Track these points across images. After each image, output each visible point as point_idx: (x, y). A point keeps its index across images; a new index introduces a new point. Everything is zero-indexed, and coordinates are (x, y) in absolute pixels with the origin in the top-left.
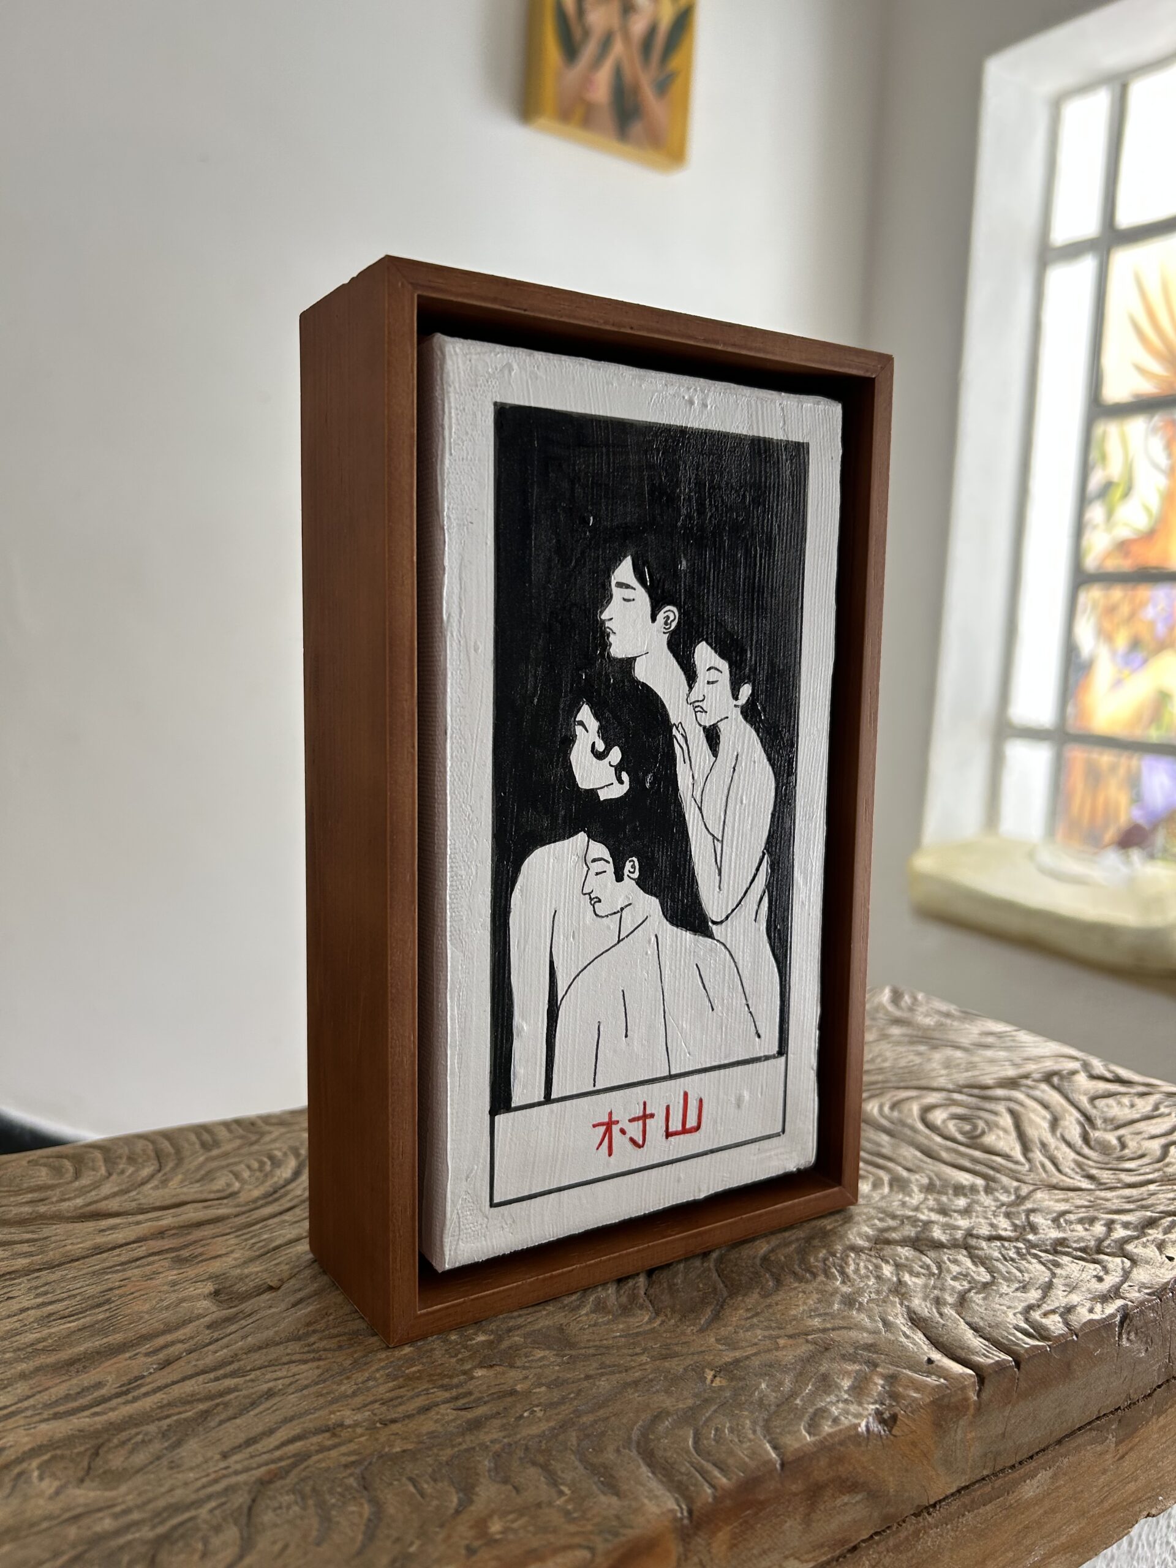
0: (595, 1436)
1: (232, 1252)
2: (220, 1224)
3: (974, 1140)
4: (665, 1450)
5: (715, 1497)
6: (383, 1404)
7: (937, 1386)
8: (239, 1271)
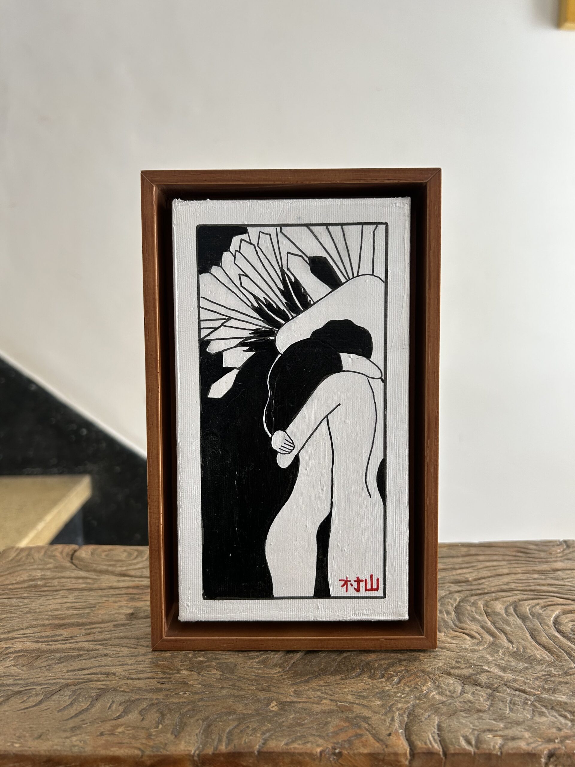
0: (196, 711)
4: (216, 727)
5: (213, 753)
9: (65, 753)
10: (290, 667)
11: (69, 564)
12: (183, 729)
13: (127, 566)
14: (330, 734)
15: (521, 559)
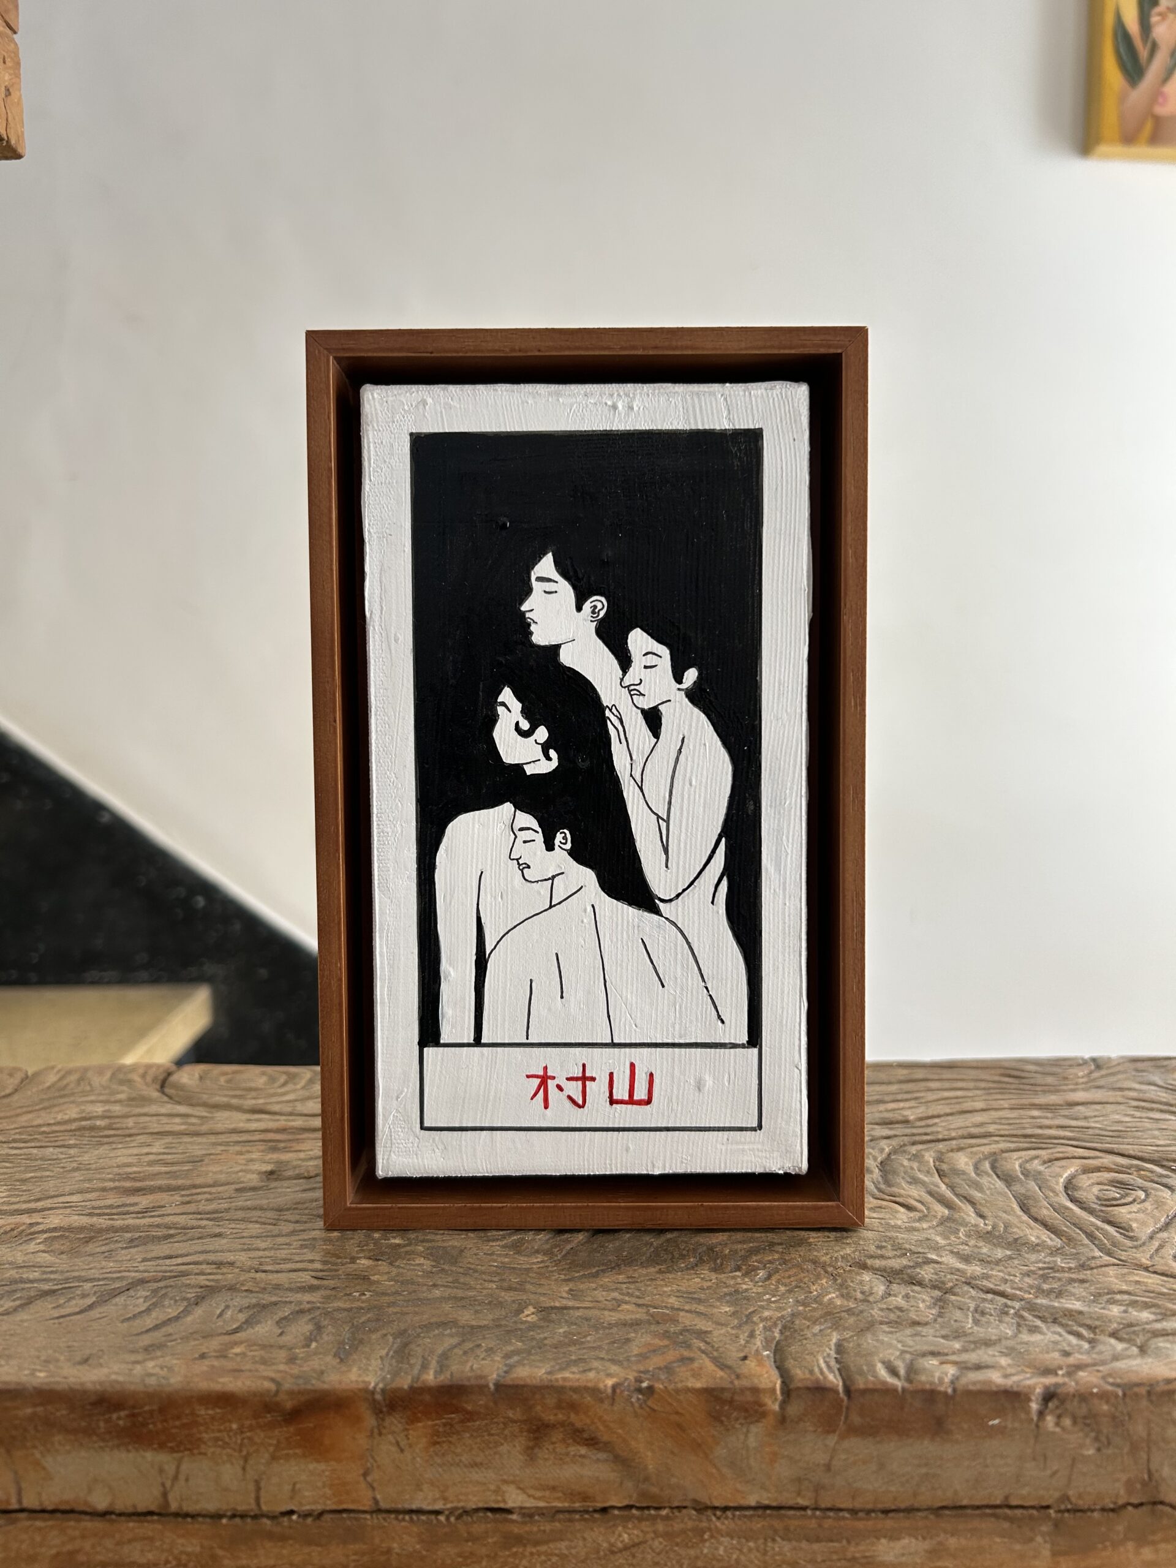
0: (383, 1321)
3: (1104, 1208)
5: (411, 1386)
6: (273, 1260)
9: (132, 1388)
10: (565, 1255)
11: (156, 1094)
12: (357, 1349)
13: (265, 1098)
14: (633, 1359)
15: (1008, 1086)
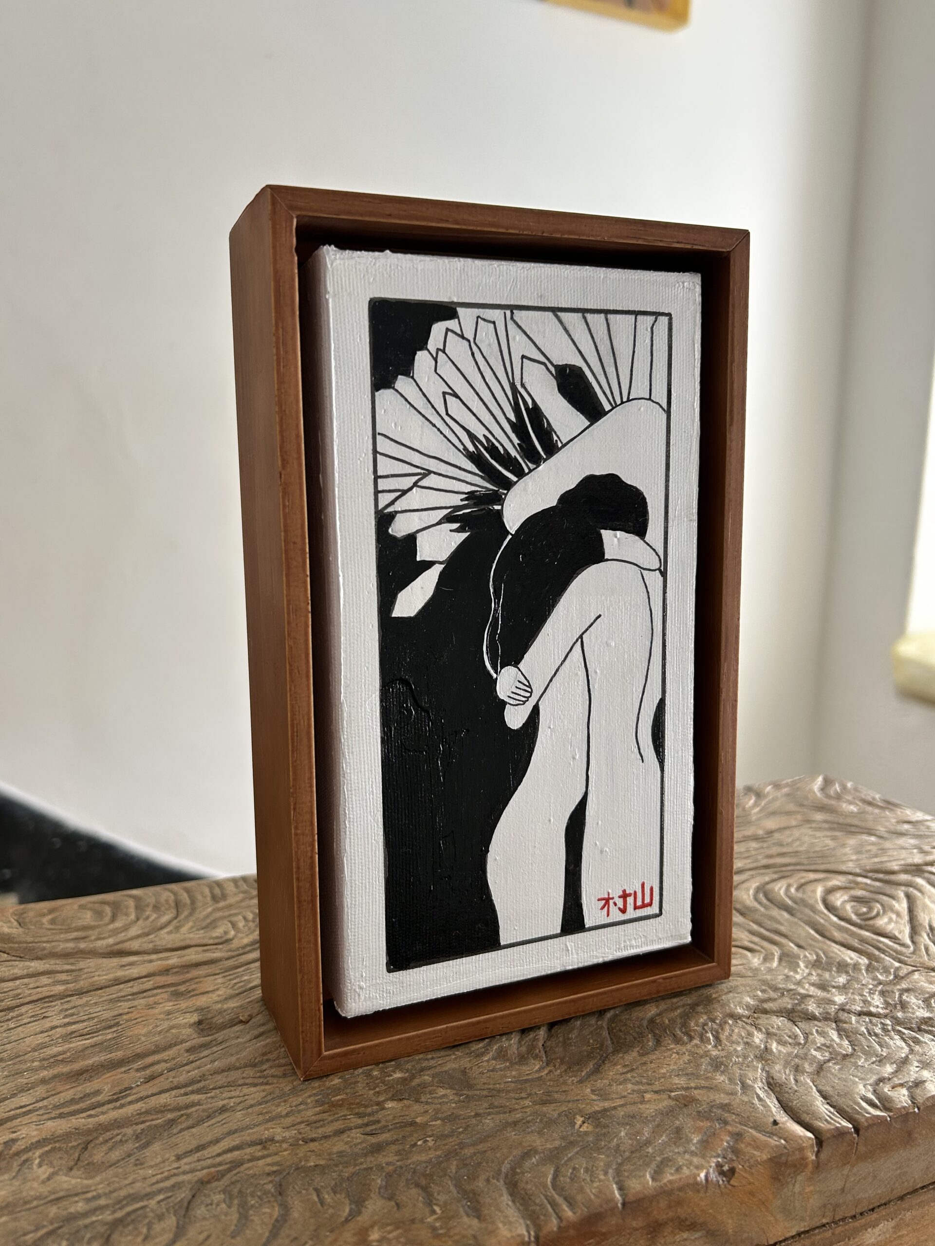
0: (473, 1166)
1: (218, 989)
2: (213, 966)
3: (866, 922)
4: (527, 1183)
5: (559, 1228)
6: (308, 1125)
7: (776, 1146)
8: (219, 1006)
12: (478, 1202)
13: (110, 936)
14: (699, 1146)
